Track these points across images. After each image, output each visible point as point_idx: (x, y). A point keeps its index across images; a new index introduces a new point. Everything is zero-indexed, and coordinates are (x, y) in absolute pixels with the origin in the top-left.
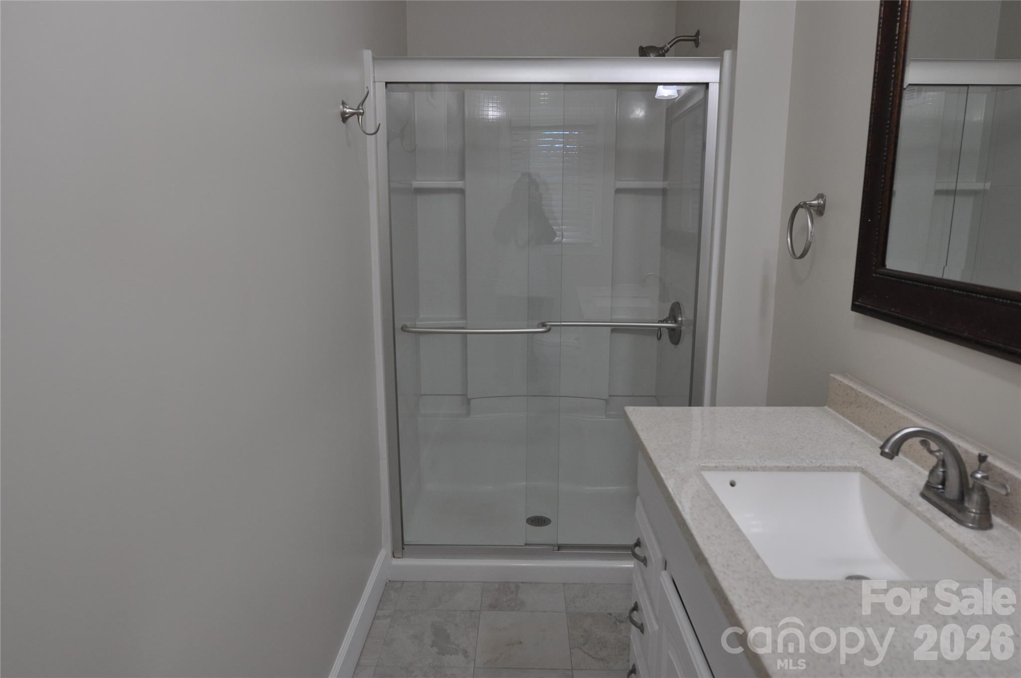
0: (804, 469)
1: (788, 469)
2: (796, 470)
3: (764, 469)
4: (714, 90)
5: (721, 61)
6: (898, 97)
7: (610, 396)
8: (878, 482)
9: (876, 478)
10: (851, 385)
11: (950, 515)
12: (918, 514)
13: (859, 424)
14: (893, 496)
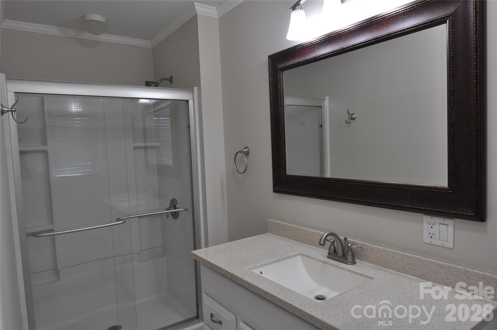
0: (283, 259)
1: (278, 261)
2: (281, 261)
3: (271, 263)
4: (191, 103)
5: (193, 91)
6: (283, 111)
7: (141, 251)
8: (310, 257)
9: (309, 256)
10: (279, 222)
11: (342, 262)
12: (331, 265)
13: (285, 237)
14: (319, 261)
